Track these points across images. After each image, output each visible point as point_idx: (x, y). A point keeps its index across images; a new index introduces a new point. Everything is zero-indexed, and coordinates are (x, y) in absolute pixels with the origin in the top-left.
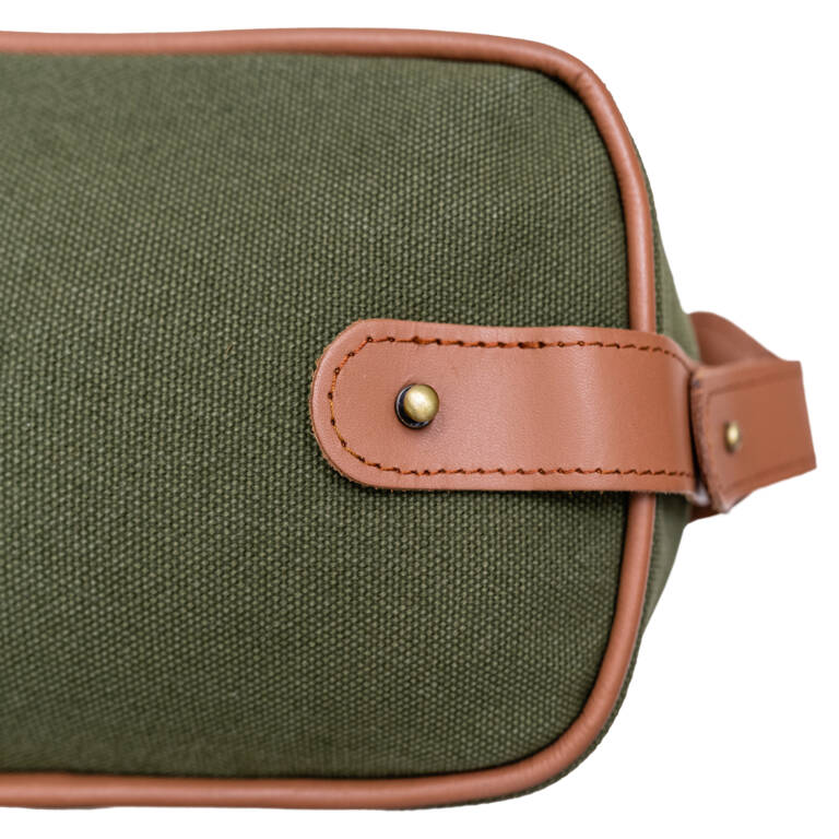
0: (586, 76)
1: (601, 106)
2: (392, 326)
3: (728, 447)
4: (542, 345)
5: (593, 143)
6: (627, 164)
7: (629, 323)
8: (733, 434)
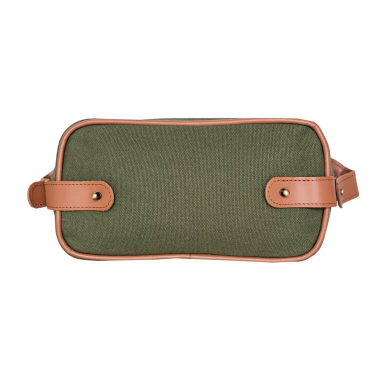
0: (316, 126)
1: (319, 132)
2: (279, 178)
3: (341, 194)
4: (308, 180)
5: (317, 139)
6: (324, 144)
7: (325, 175)
8: (342, 192)
